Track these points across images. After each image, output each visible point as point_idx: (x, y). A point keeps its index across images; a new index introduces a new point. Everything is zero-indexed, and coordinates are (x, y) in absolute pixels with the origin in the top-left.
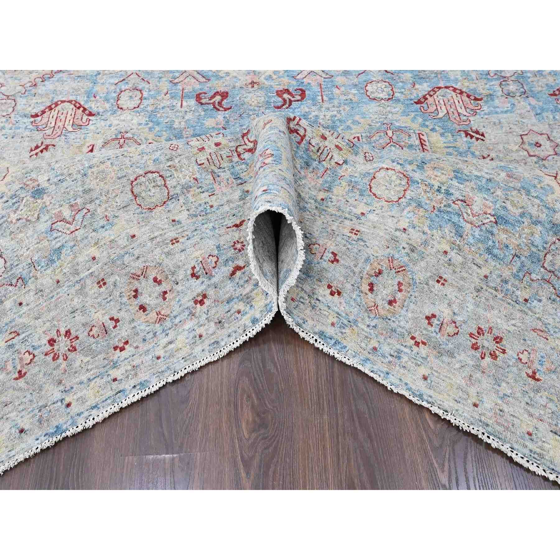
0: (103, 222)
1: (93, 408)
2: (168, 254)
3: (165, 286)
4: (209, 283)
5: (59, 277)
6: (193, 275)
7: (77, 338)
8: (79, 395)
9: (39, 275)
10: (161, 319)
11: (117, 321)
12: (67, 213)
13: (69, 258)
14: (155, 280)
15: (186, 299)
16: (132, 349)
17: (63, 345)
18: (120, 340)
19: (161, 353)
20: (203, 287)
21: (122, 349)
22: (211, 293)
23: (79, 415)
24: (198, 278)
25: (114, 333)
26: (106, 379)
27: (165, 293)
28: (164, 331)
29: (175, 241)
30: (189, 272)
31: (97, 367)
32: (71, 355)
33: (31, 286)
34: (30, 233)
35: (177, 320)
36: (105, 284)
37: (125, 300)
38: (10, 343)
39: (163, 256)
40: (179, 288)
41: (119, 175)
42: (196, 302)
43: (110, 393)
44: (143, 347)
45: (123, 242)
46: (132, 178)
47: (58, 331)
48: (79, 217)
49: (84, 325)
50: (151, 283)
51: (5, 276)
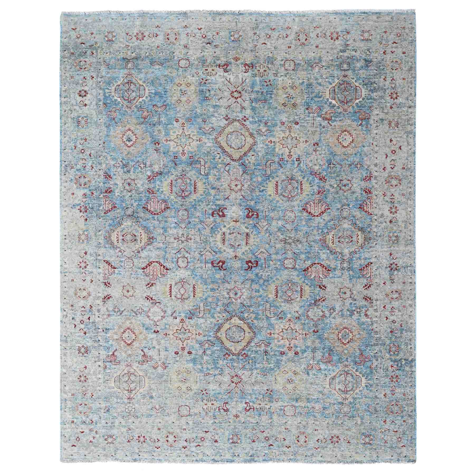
0: (167, 414)
3: (176, 439)
4: (189, 445)
5: (148, 422)
6: (186, 441)
7: (146, 439)
8: (143, 454)
9: (142, 418)
10: (171, 446)
11: (159, 440)
12: (157, 407)
13: (153, 419)
14: (175, 436)
15: (181, 445)
16: (160, 450)
17: (142, 439)
18: (158, 446)
19: (167, 454)
20: (187, 445)
21: (158, 448)
22: (188, 447)
25: (157, 443)
27: (176, 441)
28: (171, 449)
29: (185, 429)
30: (185, 439)
31: (149, 450)
32: (143, 443)
33: (139, 419)
35: (176, 449)
36: (160, 430)
38: (127, 431)
39: (180, 432)
40: (180, 442)
41: (177, 403)
42: (183, 447)
43: (150, 458)
44: (164, 451)
45: (170, 422)
46: (180, 405)
47: (142, 435)
48: (160, 410)
49: (149, 437)
50: (173, 437)
51: (133, 413)
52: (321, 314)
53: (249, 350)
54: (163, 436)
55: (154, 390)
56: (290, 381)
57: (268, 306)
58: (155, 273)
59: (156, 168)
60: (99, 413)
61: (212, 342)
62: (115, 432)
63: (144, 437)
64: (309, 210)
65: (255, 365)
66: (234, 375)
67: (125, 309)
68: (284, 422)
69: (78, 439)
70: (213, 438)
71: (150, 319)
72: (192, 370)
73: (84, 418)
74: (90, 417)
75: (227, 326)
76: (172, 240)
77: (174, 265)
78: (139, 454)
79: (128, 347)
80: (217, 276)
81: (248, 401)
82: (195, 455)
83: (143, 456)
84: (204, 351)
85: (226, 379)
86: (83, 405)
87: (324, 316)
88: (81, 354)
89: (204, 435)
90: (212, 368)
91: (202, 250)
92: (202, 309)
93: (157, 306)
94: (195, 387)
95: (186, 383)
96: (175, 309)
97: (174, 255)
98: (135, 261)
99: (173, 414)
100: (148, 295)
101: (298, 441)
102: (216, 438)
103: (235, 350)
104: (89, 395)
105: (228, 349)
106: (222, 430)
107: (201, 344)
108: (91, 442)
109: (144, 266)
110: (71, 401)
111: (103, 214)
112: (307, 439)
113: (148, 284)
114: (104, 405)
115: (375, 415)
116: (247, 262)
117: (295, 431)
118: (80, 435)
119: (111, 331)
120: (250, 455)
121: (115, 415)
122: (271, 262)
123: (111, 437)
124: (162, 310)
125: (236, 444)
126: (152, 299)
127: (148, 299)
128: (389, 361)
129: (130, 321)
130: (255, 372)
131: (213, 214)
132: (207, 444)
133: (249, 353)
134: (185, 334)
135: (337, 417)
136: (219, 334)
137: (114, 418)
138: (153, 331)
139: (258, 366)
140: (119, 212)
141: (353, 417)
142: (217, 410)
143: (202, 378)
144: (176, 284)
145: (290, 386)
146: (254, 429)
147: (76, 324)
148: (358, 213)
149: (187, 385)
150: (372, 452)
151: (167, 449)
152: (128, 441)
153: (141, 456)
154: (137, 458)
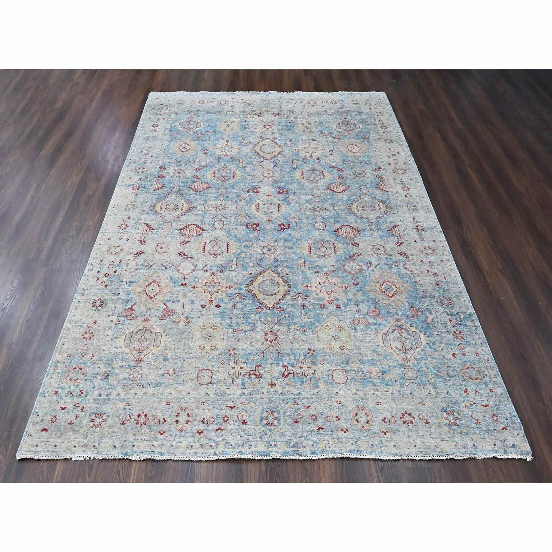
0: (181, 382)
1: (141, 453)
2: (198, 408)
3: (190, 419)
4: (206, 428)
5: (155, 393)
6: (202, 421)
7: (148, 419)
8: (139, 444)
9: (149, 388)
10: (181, 431)
11: (165, 421)
12: (171, 372)
13: (163, 388)
14: (188, 414)
15: (195, 428)
16: (165, 436)
17: (142, 419)
18: (162, 430)
19: (174, 445)
20: (204, 428)
21: (161, 434)
22: (205, 432)
23: (135, 452)
24: (204, 423)
25: (162, 425)
26: (150, 443)
27: (189, 421)
28: (180, 436)
29: (203, 403)
30: (202, 419)
31: (150, 436)
32: (143, 426)
33: (144, 390)
34: (155, 372)
35: (187, 435)
36: (169, 404)
37: (173, 415)
38: (125, 407)
39: (196, 407)
40: (195, 422)
41: (197, 366)
42: (198, 432)
43: (149, 450)
44: (169, 438)
45: (184, 393)
46: (201, 369)
47: (143, 412)
48: (174, 375)
49: (153, 416)
50: (186, 414)
51: (138, 381)
52: (358, 268)
53: (285, 304)
55: (170, 349)
56: (335, 338)
57: (302, 261)
58: (191, 233)
59: (203, 164)
60: (95, 380)
61: (243, 296)
62: (107, 408)
63: (146, 415)
64: (332, 189)
65: (293, 320)
66: (268, 332)
67: (155, 264)
68: (334, 392)
69: (54, 420)
70: (240, 417)
71: (179, 273)
72: (219, 325)
73: (72, 388)
74: (81, 387)
75: (260, 279)
76: (211, 208)
77: (210, 227)
78: (134, 444)
79: (150, 301)
80: (251, 236)
81: (285, 364)
82: (213, 444)
83: (139, 447)
84: (235, 305)
85: (259, 336)
86: (78, 369)
87: (361, 270)
88: (94, 308)
89: (228, 412)
90: (243, 323)
91: (238, 216)
92: (234, 263)
93: (189, 261)
94: (221, 345)
95: (211, 340)
96: (207, 264)
97: (212, 219)
98: (174, 224)
99: (189, 381)
100: (181, 251)
101: (358, 422)
102: (245, 418)
103: (269, 303)
104: (89, 356)
105: (261, 303)
106: (253, 405)
107: (231, 297)
108: (71, 423)
109: (180, 228)
110: (63, 363)
111: (152, 191)
112: (369, 418)
113: (183, 242)
114: (104, 369)
115: (451, 382)
116: (280, 225)
117: (351, 406)
118: (59, 413)
119: (135, 284)
120: (292, 444)
121: (115, 383)
122: (302, 225)
123: (100, 415)
124: (193, 265)
125: (272, 427)
126: (184, 254)
127: (180, 254)
128: (445, 315)
129: (157, 275)
130: (293, 327)
131: (248, 191)
132: (232, 427)
133: (285, 306)
134: (214, 287)
135: (403, 386)
136: (251, 287)
137: (112, 387)
138: (180, 284)
139: (296, 320)
140: (167, 190)
141: (423, 385)
142: (247, 376)
143: (230, 334)
144: (210, 242)
145: (336, 345)
146: (295, 403)
147: (100, 277)
148: (376, 191)
149: (211, 343)
150: (464, 439)
151: (174, 435)
152: (122, 423)
153: (136, 446)
154: (128, 451)
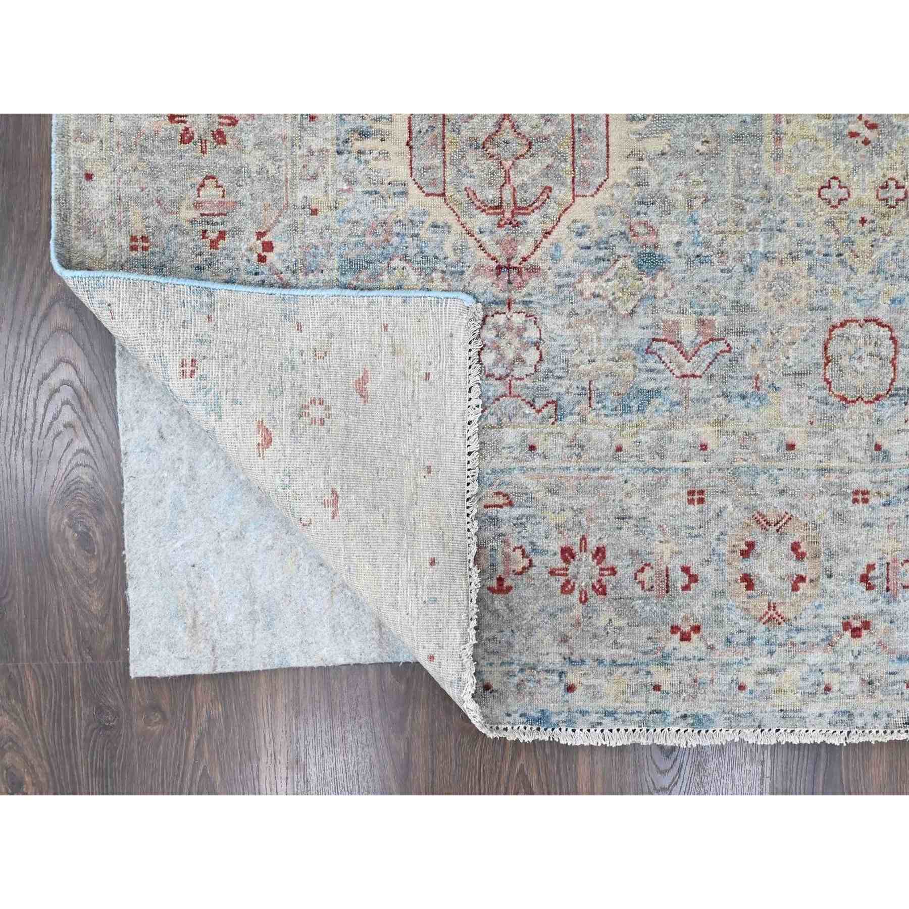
0: (747, 387)
1: (607, 714)
2: (839, 516)
3: (805, 568)
4: (884, 606)
5: (626, 443)
6: (864, 578)
7: (613, 571)
8: (591, 679)
9: (590, 418)
10: (772, 619)
11: (694, 579)
12: (687, 332)
13: (660, 420)
14: (795, 547)
15: (833, 610)
16: (702, 646)
17: (585, 571)
18: (686, 618)
19: (749, 681)
20: (872, 609)
21: (685, 638)
22: (880, 625)
23: (583, 713)
24: (870, 587)
25: (682, 599)
26: (641, 677)
27: (802, 579)
29: (861, 496)
30: (861, 570)
31: (632, 647)
32: (595, 599)
33: (568, 426)
34: (606, 332)
35: (799, 638)
36: (701, 501)
38: (492, 512)
39: (829, 515)
40: (829, 584)
41: (816, 300)
42: (846, 626)
43: (638, 704)
44: (724, 655)
45: (768, 445)
46: (837, 320)
47: (584, 539)
48: (707, 352)
49: (633, 554)
50: (786, 548)
51: (528, 382)
54: (723, 549)
55: (668, 204)
63: (599, 554)
78: (571, 678)
83: (594, 693)
99: (786, 384)
151: (742, 638)
152: (494, 583)
153: (579, 691)
154: (552, 707)
